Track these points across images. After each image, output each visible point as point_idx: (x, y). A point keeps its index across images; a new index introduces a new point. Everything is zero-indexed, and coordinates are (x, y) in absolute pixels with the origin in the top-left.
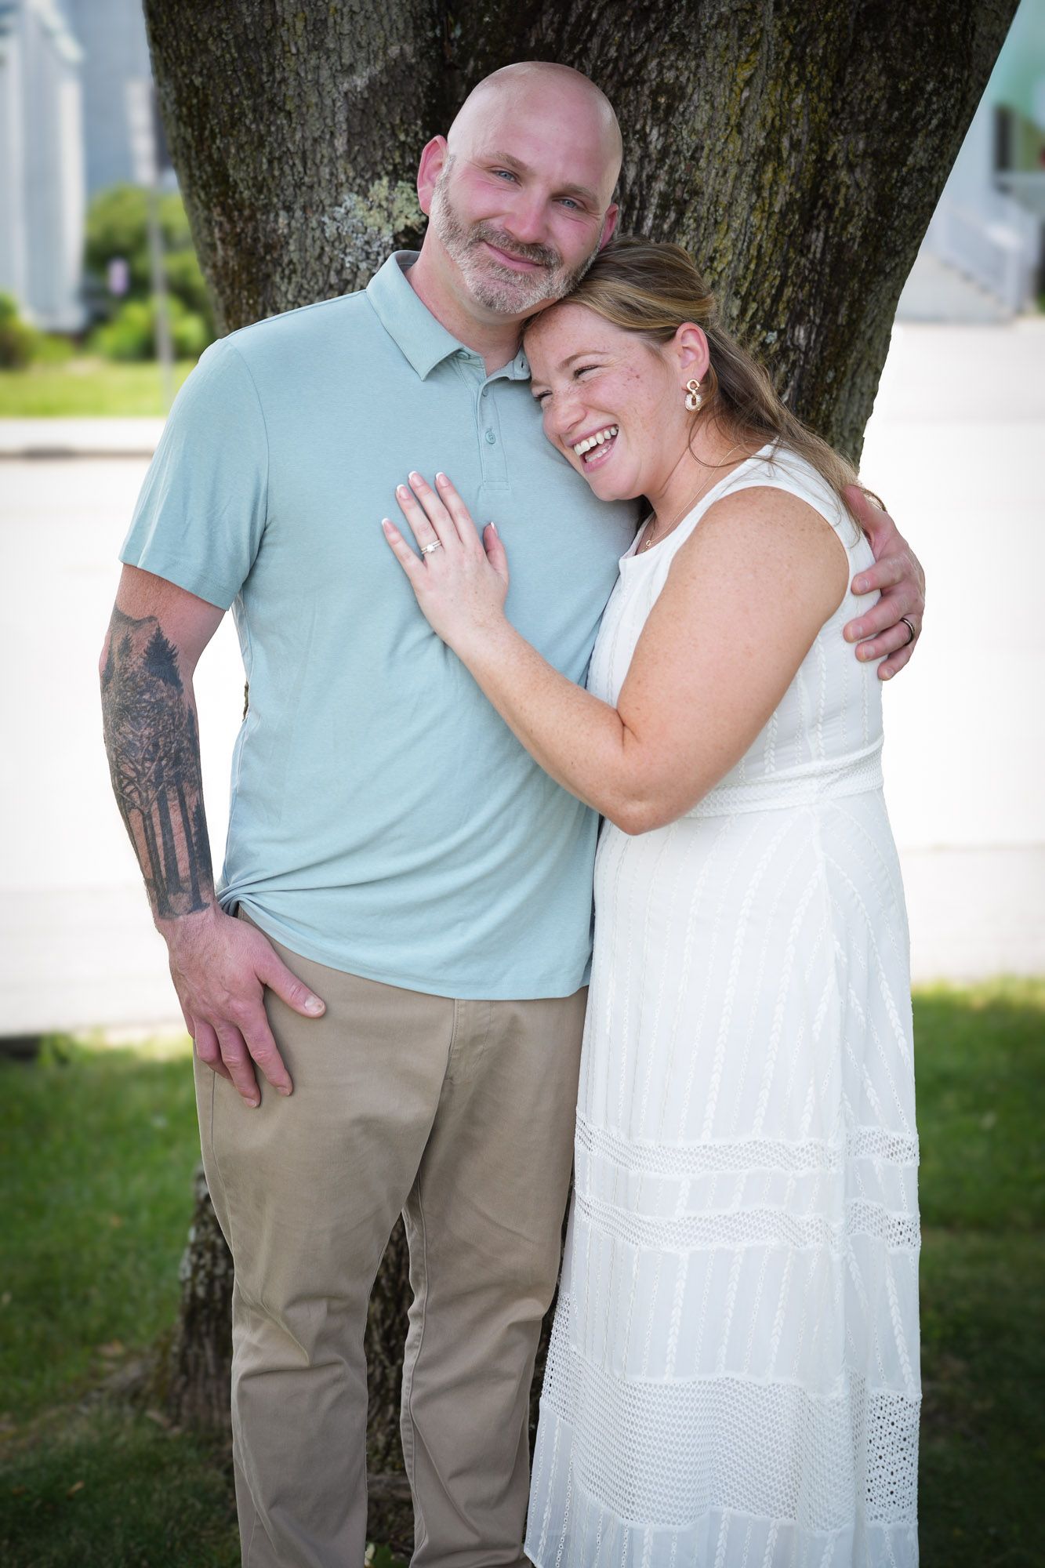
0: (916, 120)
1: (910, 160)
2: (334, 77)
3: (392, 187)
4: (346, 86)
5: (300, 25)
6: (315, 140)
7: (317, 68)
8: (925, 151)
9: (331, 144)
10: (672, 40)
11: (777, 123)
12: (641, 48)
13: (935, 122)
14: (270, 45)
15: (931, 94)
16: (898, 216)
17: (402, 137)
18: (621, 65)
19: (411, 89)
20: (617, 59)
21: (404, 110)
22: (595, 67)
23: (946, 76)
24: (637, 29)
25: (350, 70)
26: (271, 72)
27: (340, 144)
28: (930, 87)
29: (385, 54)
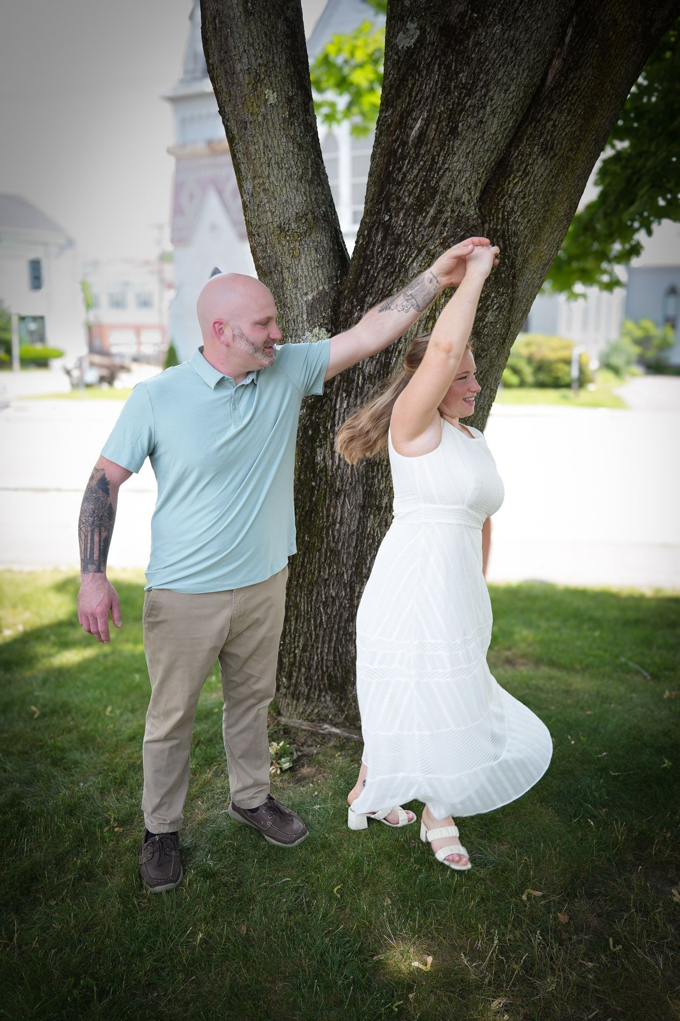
0: (488, 306)
1: (486, 320)
2: (301, 296)
3: (319, 329)
4: (305, 299)
5: (290, 280)
6: (297, 316)
7: (296, 293)
8: (492, 316)
9: (302, 317)
10: (400, 282)
11: (434, 308)
12: (390, 285)
13: (495, 307)
14: (282, 287)
15: (493, 298)
16: (483, 338)
17: (324, 315)
18: (384, 290)
19: (327, 300)
20: (382, 289)
21: (325, 306)
22: (376, 291)
23: (499, 292)
24: (390, 278)
25: (306, 294)
26: (283, 295)
27: (305, 316)
28: (493, 295)
29: (318, 288)
